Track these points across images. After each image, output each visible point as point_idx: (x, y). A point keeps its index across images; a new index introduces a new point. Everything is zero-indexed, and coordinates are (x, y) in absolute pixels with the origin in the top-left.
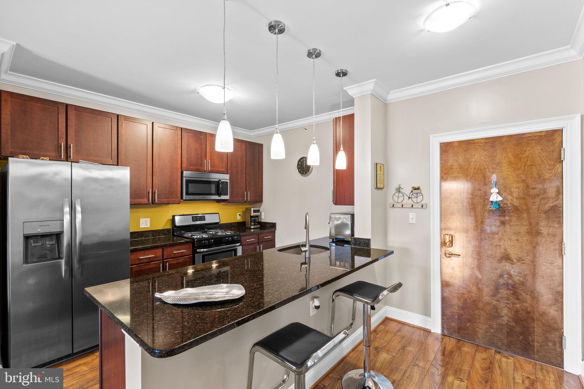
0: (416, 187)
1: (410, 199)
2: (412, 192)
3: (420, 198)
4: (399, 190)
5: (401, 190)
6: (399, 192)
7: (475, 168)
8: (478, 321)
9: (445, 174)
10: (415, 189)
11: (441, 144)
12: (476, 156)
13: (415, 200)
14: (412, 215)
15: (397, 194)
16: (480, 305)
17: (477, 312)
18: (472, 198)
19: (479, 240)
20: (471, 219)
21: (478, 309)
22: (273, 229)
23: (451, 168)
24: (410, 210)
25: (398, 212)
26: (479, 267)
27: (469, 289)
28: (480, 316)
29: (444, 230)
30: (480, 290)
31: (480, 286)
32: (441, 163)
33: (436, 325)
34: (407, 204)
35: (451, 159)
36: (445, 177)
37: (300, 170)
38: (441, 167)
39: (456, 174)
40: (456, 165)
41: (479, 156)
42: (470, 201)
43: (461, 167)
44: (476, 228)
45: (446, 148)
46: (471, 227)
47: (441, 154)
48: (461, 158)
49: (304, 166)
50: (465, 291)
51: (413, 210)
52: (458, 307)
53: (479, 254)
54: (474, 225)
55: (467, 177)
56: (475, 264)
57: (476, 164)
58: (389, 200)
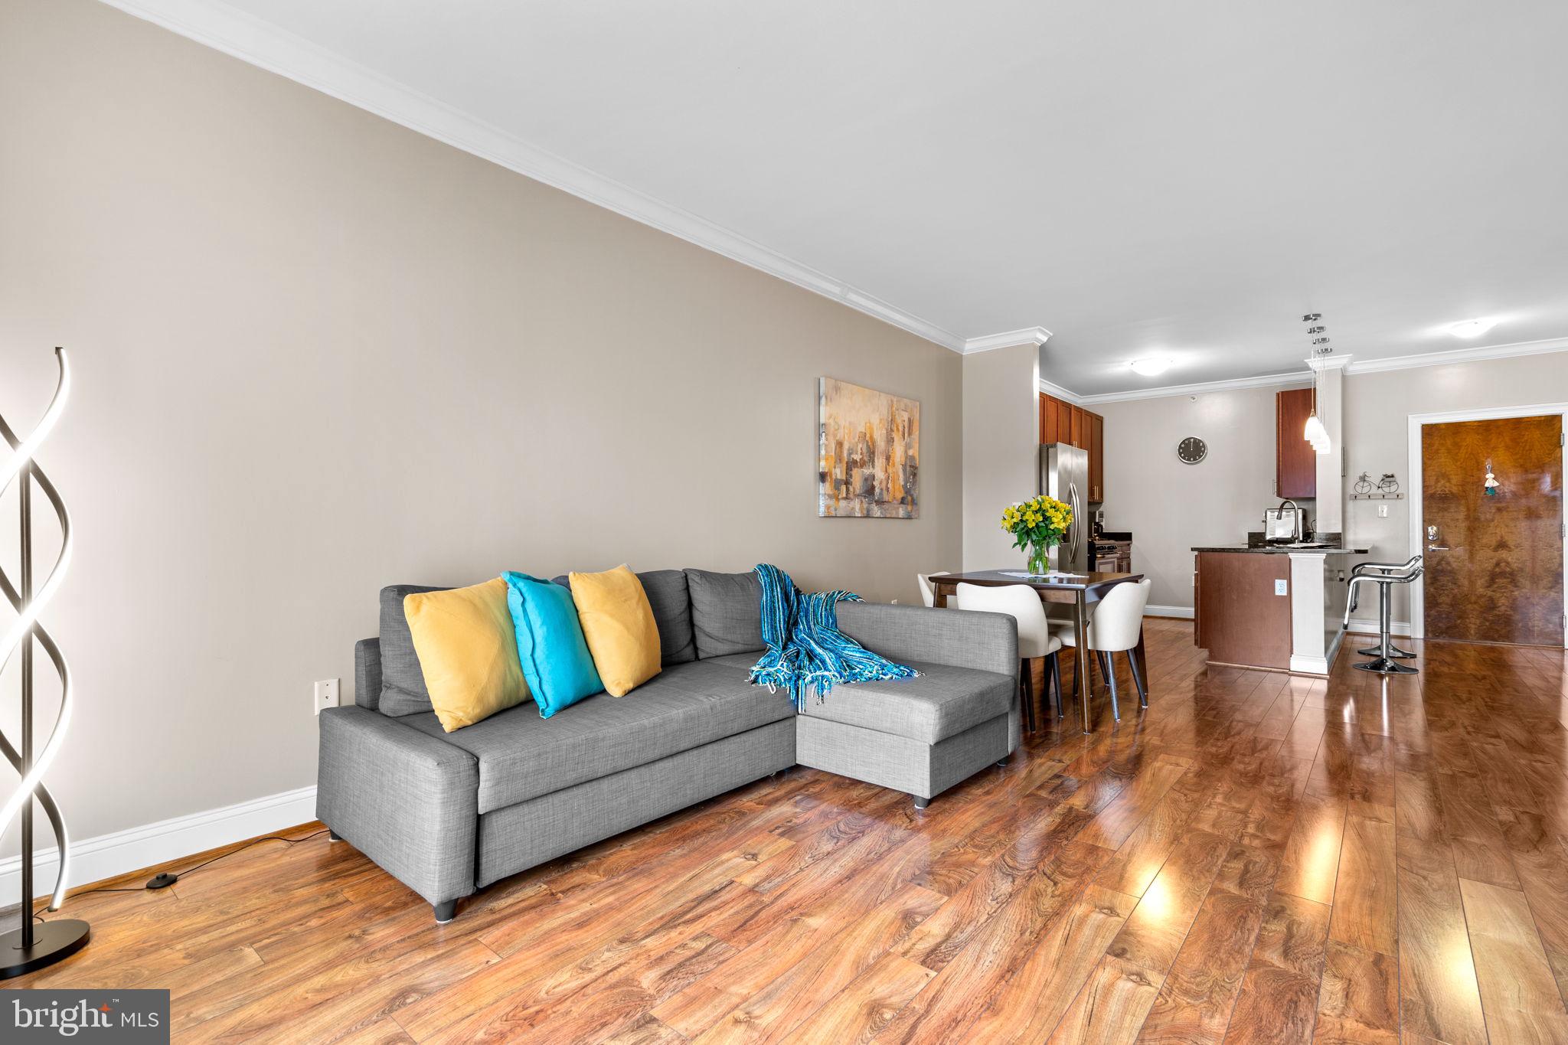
0: (1389, 474)
1: (1380, 489)
2: (1383, 480)
3: (1393, 488)
4: (1363, 479)
5: (1366, 479)
6: (1364, 481)
7: (1467, 453)
8: (1471, 616)
9: (1429, 459)
10: (1389, 477)
11: (1423, 425)
12: (1468, 440)
13: (1387, 490)
14: (1384, 508)
15: (1361, 484)
16: (1473, 599)
17: (1469, 606)
18: (1462, 485)
19: (1471, 530)
20: (1463, 509)
21: (1471, 603)
22: (1128, 542)
23: (1437, 451)
24: (1380, 501)
25: (1363, 504)
26: (1472, 556)
27: (1460, 584)
28: (1472, 610)
29: (1427, 522)
30: (1472, 583)
31: (1473, 578)
32: (1423, 448)
33: (1417, 629)
34: (1375, 495)
35: (1437, 442)
36: (1429, 462)
37: (1183, 455)
38: (1423, 452)
39: (1443, 460)
40: (1443, 450)
41: (1471, 440)
42: (1461, 489)
43: (1449, 451)
44: (1467, 517)
45: (1430, 432)
46: (1461, 516)
47: (1423, 437)
48: (1448, 441)
49: (1192, 450)
50: (1454, 587)
51: (1384, 501)
52: (1447, 604)
53: (1472, 544)
54: (1465, 513)
55: (1457, 462)
56: (1467, 556)
57: (1467, 449)
58: (1351, 491)
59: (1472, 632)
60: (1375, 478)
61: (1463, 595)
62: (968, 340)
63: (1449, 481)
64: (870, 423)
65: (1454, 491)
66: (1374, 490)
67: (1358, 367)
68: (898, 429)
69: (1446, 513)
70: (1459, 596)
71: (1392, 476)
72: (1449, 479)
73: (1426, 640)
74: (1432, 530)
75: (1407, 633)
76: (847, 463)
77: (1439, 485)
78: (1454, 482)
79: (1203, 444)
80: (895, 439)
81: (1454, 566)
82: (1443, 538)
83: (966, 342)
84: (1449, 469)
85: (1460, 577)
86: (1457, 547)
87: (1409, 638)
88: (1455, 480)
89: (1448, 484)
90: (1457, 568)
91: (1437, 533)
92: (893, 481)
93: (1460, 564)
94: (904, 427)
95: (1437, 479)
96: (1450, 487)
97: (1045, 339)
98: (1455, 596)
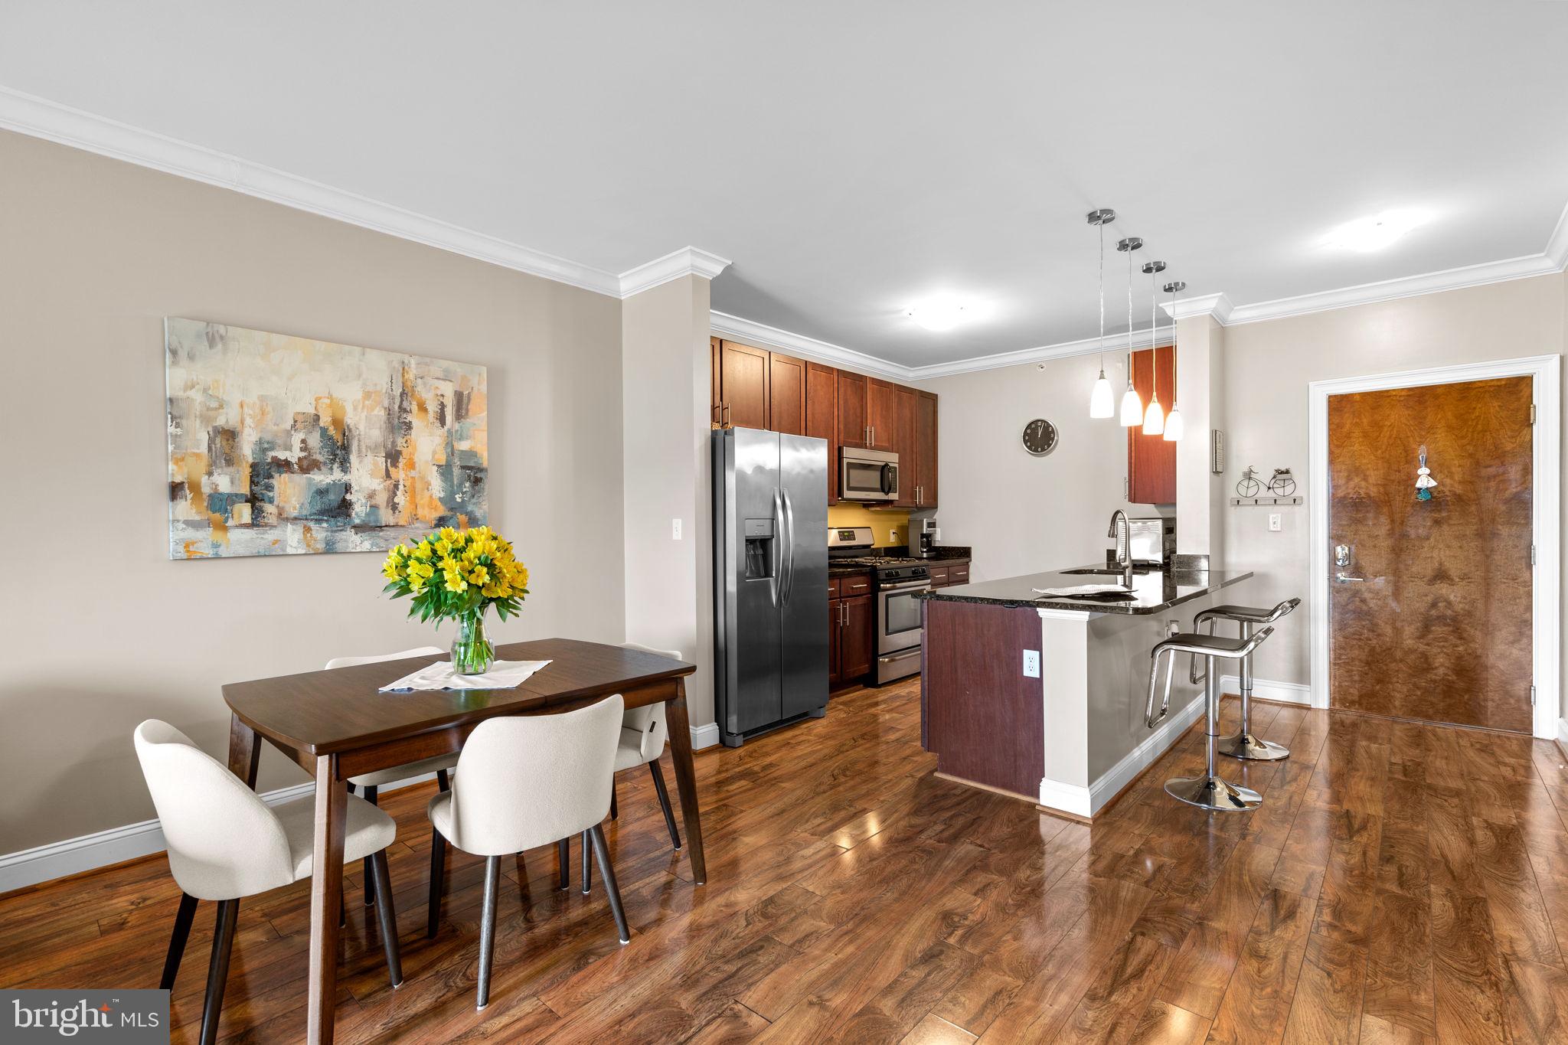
0: (1283, 469)
1: (1271, 490)
2: (1274, 477)
3: (1289, 489)
4: (1248, 475)
5: (1253, 475)
6: (1250, 478)
7: (1390, 437)
8: (1395, 679)
9: (1338, 446)
10: (1282, 473)
11: (1330, 397)
12: (1392, 417)
13: (1280, 491)
14: (1275, 517)
15: (1245, 483)
16: (1399, 654)
17: (1393, 666)
18: (1384, 486)
19: (1397, 551)
20: (1384, 519)
21: (1395, 661)
22: (966, 560)
23: (1348, 436)
24: (1270, 508)
25: (1248, 512)
26: (1397, 593)
27: (1380, 631)
28: (1397, 671)
29: (1335, 538)
30: (1397, 631)
31: (1399, 624)
32: (1330, 429)
33: (1319, 696)
34: (1265, 499)
35: (1349, 422)
36: (1337, 451)
37: (1029, 444)
38: (1330, 436)
39: (1356, 447)
40: (1357, 433)
41: (1397, 417)
42: (1382, 490)
43: (1365, 435)
44: (1391, 533)
45: (1338, 405)
46: (1383, 531)
47: (1330, 414)
48: (1365, 420)
49: (1039, 437)
50: (1371, 635)
51: (1276, 508)
52: (1360, 660)
53: (1397, 573)
54: (1387, 528)
55: (1377, 451)
56: (1390, 590)
57: (1392, 430)
58: (1232, 494)
59: (1397, 703)
60: (1265, 475)
61: (1384, 647)
62: (620, 276)
63: (1365, 479)
64: (330, 397)
65: (1372, 494)
66: (1263, 493)
67: (1242, 315)
68: (423, 408)
69: (1360, 527)
70: (1378, 650)
71: (1287, 472)
72: (1365, 475)
73: (1331, 712)
74: (1341, 551)
75: (1306, 700)
76: (253, 466)
77: (1352, 484)
78: (1372, 480)
79: (1053, 429)
80: (414, 425)
81: (1371, 605)
82: (1356, 564)
83: (618, 279)
84: (1364, 461)
85: (1380, 622)
86: (1376, 576)
87: (1308, 708)
88: (1374, 476)
89: (1363, 484)
90: (1376, 608)
91: (1348, 557)
92: (412, 492)
93: (1379, 603)
94: (443, 406)
95: (1348, 476)
96: (1367, 488)
97: (718, 270)
98: (1373, 650)
